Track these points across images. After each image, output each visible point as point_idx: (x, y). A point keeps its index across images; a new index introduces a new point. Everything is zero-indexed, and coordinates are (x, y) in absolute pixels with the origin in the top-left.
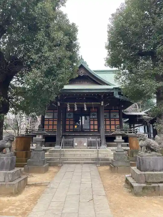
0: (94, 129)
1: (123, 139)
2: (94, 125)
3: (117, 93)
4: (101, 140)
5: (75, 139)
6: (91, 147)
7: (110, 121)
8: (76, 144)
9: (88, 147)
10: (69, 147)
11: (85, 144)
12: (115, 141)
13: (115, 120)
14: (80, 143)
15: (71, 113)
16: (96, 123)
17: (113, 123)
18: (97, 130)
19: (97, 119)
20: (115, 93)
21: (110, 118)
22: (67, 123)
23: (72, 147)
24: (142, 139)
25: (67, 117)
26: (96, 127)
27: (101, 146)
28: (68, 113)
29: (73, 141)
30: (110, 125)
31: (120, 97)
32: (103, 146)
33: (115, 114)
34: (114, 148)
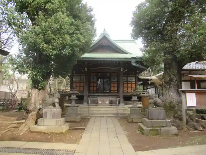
0: (114, 90)
1: (138, 98)
2: (114, 87)
3: (134, 62)
4: (120, 99)
5: (99, 98)
6: (112, 105)
7: (127, 84)
8: (100, 102)
9: (110, 105)
10: (94, 104)
11: (107, 102)
12: (131, 100)
13: (131, 83)
14: (103, 101)
15: (94, 77)
16: (116, 85)
17: (129, 85)
18: (116, 91)
19: (116, 82)
20: (132, 62)
21: (127, 81)
22: (92, 85)
23: (97, 104)
24: (151, 98)
25: (92, 80)
26: (116, 89)
27: (120, 104)
28: (92, 77)
29: (97, 100)
30: (127, 87)
31: (136, 65)
32: (121, 104)
33: (131, 78)
34: (130, 106)
